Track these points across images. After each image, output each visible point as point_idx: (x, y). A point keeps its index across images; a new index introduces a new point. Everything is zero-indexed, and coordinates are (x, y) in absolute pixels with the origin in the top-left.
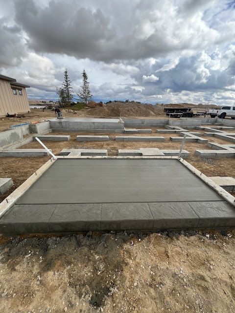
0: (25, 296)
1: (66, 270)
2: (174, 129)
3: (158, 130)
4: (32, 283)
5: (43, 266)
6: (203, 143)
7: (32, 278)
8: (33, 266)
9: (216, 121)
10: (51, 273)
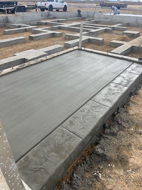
0: (140, 185)
1: (133, 149)
2: (20, 27)
3: (6, 30)
4: (132, 177)
5: (120, 165)
6: (60, 37)
7: (127, 176)
8: (115, 174)
9: (49, 15)
10: (131, 160)
